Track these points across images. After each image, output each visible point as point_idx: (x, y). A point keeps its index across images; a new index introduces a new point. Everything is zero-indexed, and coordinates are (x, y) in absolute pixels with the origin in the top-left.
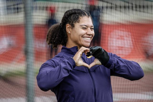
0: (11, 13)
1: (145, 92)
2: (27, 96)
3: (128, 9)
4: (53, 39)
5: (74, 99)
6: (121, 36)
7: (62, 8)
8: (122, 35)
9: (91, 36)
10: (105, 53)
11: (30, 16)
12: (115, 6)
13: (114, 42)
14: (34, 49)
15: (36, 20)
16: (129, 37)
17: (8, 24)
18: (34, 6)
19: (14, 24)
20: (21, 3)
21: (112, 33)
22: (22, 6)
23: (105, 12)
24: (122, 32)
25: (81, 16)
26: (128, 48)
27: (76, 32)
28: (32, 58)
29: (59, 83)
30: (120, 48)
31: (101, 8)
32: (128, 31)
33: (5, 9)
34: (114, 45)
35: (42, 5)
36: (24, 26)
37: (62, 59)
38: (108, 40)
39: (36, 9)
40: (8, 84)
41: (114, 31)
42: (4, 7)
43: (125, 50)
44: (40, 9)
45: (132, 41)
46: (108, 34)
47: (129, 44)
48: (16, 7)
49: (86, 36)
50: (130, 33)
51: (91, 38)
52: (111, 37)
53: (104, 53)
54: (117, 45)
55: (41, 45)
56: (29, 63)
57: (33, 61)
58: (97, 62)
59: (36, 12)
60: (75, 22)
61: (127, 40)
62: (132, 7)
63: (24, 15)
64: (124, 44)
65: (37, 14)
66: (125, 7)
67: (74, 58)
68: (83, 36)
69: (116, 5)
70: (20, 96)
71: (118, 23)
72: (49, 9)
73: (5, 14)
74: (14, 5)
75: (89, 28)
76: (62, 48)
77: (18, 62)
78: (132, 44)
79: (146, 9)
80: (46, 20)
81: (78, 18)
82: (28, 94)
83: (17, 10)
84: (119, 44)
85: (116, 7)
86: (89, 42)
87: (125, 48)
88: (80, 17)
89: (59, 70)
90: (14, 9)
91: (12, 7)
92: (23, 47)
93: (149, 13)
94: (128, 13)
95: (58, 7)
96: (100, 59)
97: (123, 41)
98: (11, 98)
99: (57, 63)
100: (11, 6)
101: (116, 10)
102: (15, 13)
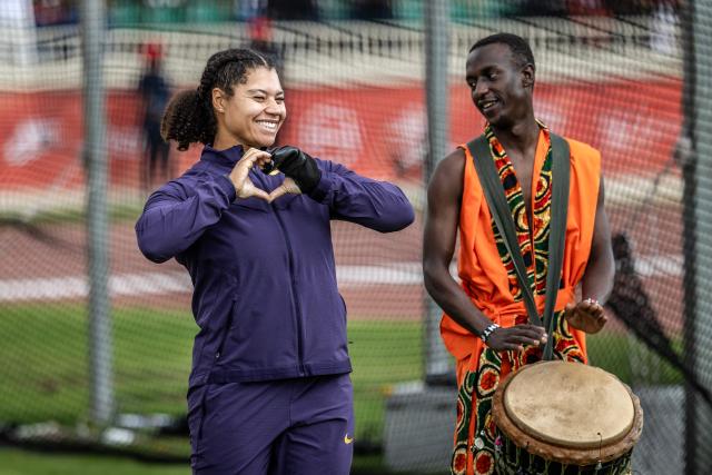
0: (48, 60)
1: (395, 265)
2: (88, 274)
3: (348, 49)
4: (178, 126)
5: (238, 279)
6: (332, 120)
7: (180, 46)
8: (335, 116)
9: (277, 119)
10: (309, 164)
11: (98, 67)
12: (315, 42)
13: (315, 135)
14: (107, 153)
15: (114, 77)
16: (352, 123)
17: (41, 89)
18: (108, 41)
19: (55, 88)
20: (75, 35)
21: (308, 112)
22: (76, 42)
23: (291, 57)
24: (335, 109)
25: (251, 66)
26: (349, 150)
27: (237, 108)
28: (101, 177)
29: (191, 241)
30: (330, 151)
31: (281, 47)
32: (350, 107)
33: (32, 50)
34: (315, 142)
35: (127, 40)
36: (83, 95)
37: (202, 179)
38: (297, 130)
39: (113, 50)
40: (39, 244)
41: (315, 105)
42: (31, 44)
43: (342, 155)
44: (122, 50)
45: (361, 132)
46: (299, 115)
47: (352, 140)
48: (61, 43)
49: (263, 117)
50: (354, 113)
51: (277, 123)
52: (305, 122)
53: (304, 164)
54: (323, 142)
55: (126, 142)
56: (94, 190)
57: (105, 184)
58: (290, 186)
59: (112, 58)
60: (236, 83)
61: (347, 130)
62: (361, 44)
63: (82, 66)
64: (341, 140)
65: (115, 63)
66: (341, 45)
67: (231, 177)
68: (256, 119)
69: (318, 40)
70: (71, 274)
71: (324, 86)
72: (145, 49)
73: (33, 64)
74: (55, 40)
75: (272, 99)
76: (204, 152)
77: (67, 186)
78: (359, 141)
79: (397, 49)
80: (138, 79)
81: (243, 71)
82: (92, 267)
83: (64, 52)
84: (326, 140)
85: (319, 45)
86: (272, 133)
87: (341, 149)
88: (248, 70)
89: (194, 208)
90: (57, 49)
91: (52, 45)
92: (79, 146)
93: (405, 60)
94: (349, 60)
95: (170, 46)
96: (298, 179)
97: (336, 131)
98: (49, 279)
99: (191, 189)
100: (48, 41)
101: (318, 51)
102: (58, 59)
